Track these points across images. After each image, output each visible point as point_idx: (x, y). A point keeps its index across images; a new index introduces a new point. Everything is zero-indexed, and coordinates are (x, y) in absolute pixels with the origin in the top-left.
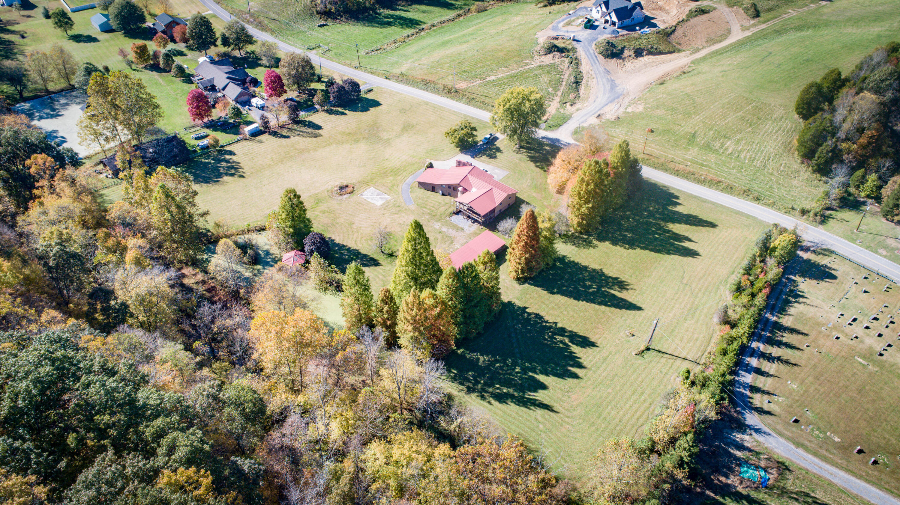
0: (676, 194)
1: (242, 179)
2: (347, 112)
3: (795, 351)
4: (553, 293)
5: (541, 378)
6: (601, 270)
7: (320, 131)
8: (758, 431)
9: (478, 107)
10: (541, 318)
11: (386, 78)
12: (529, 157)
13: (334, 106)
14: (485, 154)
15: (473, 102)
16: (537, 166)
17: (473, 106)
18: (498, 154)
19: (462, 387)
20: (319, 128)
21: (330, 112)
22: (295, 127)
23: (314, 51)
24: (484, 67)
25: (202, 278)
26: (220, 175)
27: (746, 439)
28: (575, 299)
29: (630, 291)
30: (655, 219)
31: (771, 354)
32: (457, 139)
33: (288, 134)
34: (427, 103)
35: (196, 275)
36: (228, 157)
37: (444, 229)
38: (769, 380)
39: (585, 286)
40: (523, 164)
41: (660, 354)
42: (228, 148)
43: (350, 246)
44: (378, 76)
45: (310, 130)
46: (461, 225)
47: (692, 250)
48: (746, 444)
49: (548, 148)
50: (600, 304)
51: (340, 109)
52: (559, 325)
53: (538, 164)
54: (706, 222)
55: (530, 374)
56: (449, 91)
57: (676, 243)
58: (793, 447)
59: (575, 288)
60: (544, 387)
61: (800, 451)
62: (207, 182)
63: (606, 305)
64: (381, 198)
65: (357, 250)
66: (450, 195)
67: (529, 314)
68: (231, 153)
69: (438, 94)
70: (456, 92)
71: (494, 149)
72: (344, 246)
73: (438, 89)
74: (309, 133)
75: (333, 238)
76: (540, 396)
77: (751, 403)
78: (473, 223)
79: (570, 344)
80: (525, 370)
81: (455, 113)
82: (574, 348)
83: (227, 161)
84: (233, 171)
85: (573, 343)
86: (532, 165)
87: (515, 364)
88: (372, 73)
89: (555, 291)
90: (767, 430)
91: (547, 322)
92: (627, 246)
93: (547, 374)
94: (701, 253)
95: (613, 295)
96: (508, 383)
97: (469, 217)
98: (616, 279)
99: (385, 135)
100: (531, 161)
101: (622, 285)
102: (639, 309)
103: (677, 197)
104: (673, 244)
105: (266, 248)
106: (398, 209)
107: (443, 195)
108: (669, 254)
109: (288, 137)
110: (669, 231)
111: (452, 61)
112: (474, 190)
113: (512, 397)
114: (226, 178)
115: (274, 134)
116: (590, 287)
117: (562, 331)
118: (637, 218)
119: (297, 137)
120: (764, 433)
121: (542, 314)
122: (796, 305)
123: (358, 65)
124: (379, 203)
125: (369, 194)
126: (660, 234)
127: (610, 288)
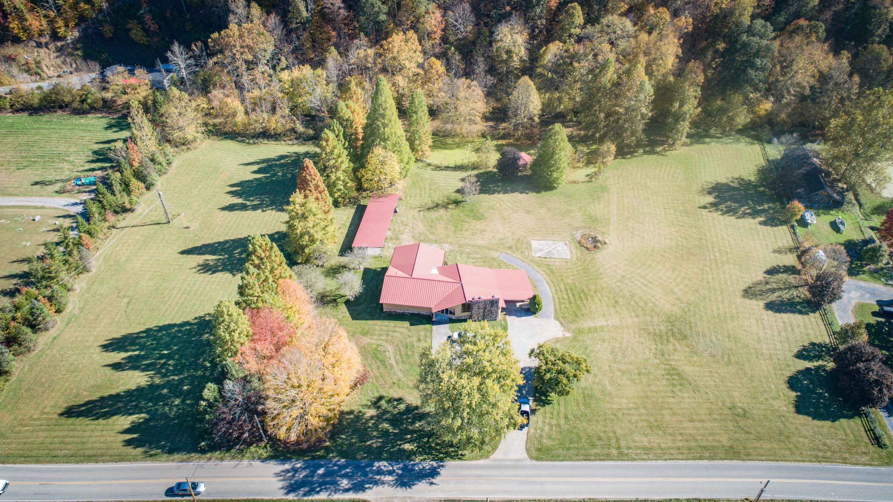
3: (7, 274)
4: (277, 233)
5: (259, 176)
8: (74, 204)
16: (400, 400)
27: (84, 197)
29: (195, 264)
41: (156, 222)
47: (113, 350)
48: (88, 194)
50: (226, 242)
52: (259, 211)
53: (402, 407)
55: (268, 175)
57: (136, 353)
58: (46, 205)
60: (255, 172)
61: (40, 205)
63: (218, 243)
76: (255, 168)
77: (73, 219)
79: (245, 202)
82: (240, 201)
85: (242, 203)
90: (66, 208)
91: (272, 209)
92: (207, 318)
93: (256, 179)
94: (98, 350)
95: (214, 254)
96: (281, 165)
98: (214, 272)
101: (206, 268)
102: (183, 253)
103: (129, 442)
104: (142, 348)
108: (148, 331)
110: (147, 368)
113: (274, 160)
116: (241, 253)
117: (255, 208)
120: (68, 205)
124: (535, 244)
125: (560, 249)
126: (162, 357)
127: (217, 260)
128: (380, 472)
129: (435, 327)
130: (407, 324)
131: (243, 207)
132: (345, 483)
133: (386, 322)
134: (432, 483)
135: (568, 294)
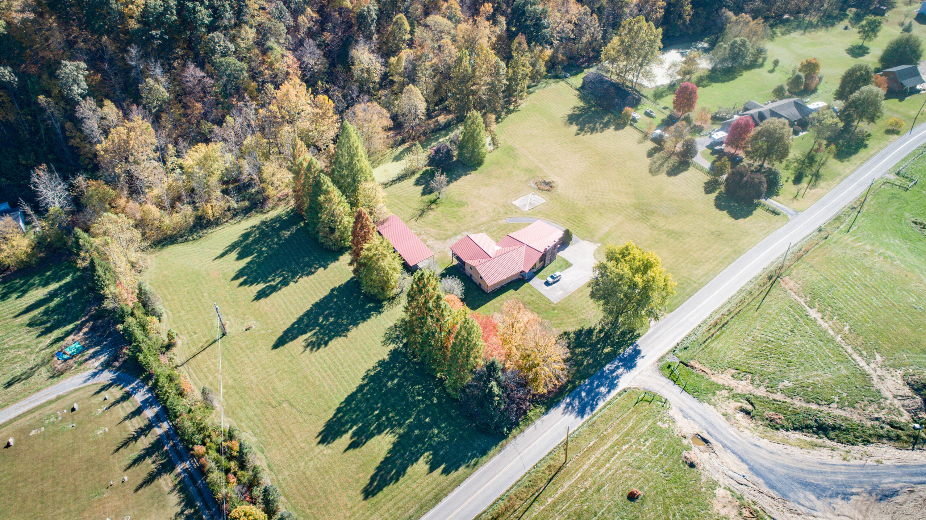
3: (130, 462)
4: (333, 290)
5: (248, 259)
6: (345, 336)
8: (94, 375)
10: (308, 275)
16: (566, 333)
19: (268, 219)
27: (96, 363)
28: (317, 303)
29: (302, 349)
30: (411, 428)
31: (146, 435)
38: (123, 414)
39: (330, 315)
41: (213, 340)
47: (334, 439)
48: (93, 360)
50: (301, 319)
52: (292, 284)
53: (572, 335)
55: (255, 255)
57: (355, 428)
58: (61, 393)
59: (331, 308)
60: (238, 259)
61: (53, 396)
63: (295, 323)
64: (525, 205)
67: (316, 269)
76: (234, 255)
77: (117, 386)
79: (268, 284)
80: (261, 253)
82: (261, 286)
85: (267, 286)
87: (270, 248)
89: (335, 293)
90: (89, 383)
91: (300, 277)
92: (372, 374)
93: (248, 263)
94: (321, 447)
95: (304, 333)
96: (256, 242)
98: (326, 344)
101: (314, 345)
102: (276, 346)
103: (446, 472)
104: (354, 422)
108: (340, 410)
110: (379, 430)
113: (241, 242)
117: (285, 283)
120: (89, 379)
121: (311, 277)
124: (516, 203)
125: (534, 199)
126: (379, 417)
127: (314, 334)
128: (613, 371)
129: (531, 283)
130: (512, 291)
131: (274, 289)
132: (603, 390)
133: (498, 298)
134: (643, 357)
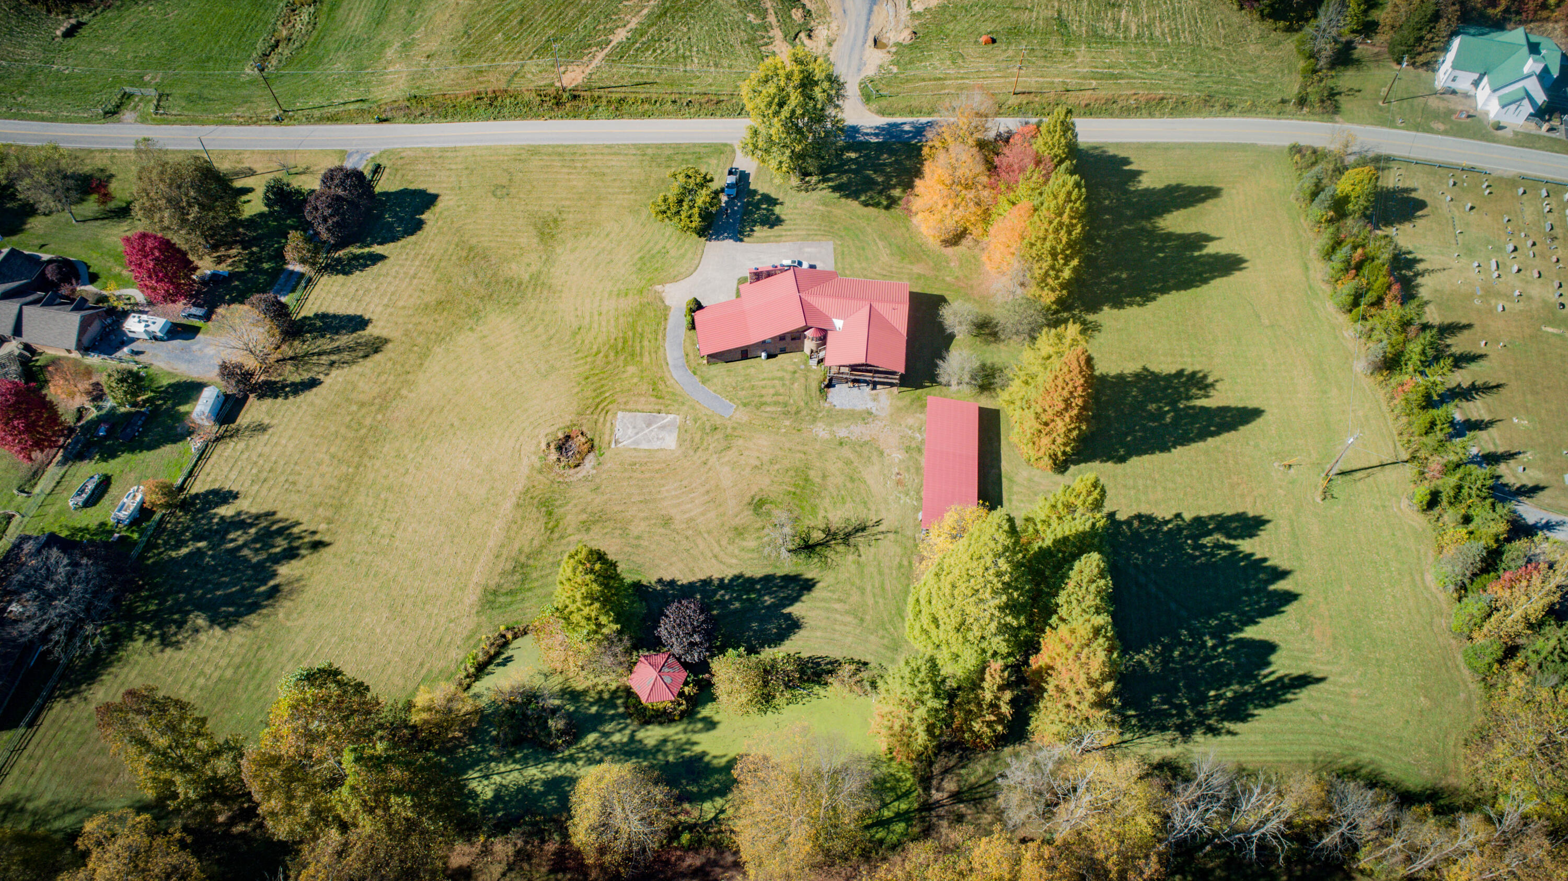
0: (1122, 154)
1: (325, 553)
2: (377, 249)
3: (1480, 362)
4: (1122, 460)
5: (1250, 633)
6: (1145, 369)
7: (371, 331)
8: (1549, 526)
9: (643, 115)
10: (1150, 519)
11: (381, 121)
12: (835, 189)
13: (337, 247)
14: (755, 222)
15: (625, 107)
16: (865, 204)
17: (631, 116)
18: (777, 210)
20: (359, 323)
21: (345, 268)
22: (299, 347)
23: (128, 115)
24: (583, 13)
25: (510, 850)
26: (263, 572)
28: (1162, 451)
29: (1218, 386)
30: (1130, 221)
31: (1459, 385)
32: (696, 218)
33: (306, 376)
34: (534, 151)
35: (486, 851)
36: (226, 511)
37: (842, 433)
38: (1493, 431)
39: (1153, 417)
40: (837, 211)
41: (1348, 477)
42: (198, 487)
43: (716, 575)
44: (351, 119)
45: (344, 339)
46: (860, 407)
47: (1227, 256)
49: (853, 155)
50: (1201, 437)
51: (356, 250)
52: (1188, 516)
53: (863, 198)
54: (1201, 190)
55: (1232, 636)
56: (559, 103)
57: (1196, 254)
59: (1144, 428)
60: (1269, 647)
62: (254, 607)
63: (1213, 434)
64: (662, 428)
65: (740, 576)
66: (783, 351)
67: (1129, 522)
68: (225, 497)
69: (537, 116)
70: (575, 97)
71: (760, 202)
72: (706, 583)
73: (528, 104)
74: (351, 349)
75: (667, 578)
76: (1281, 666)
77: (1506, 485)
78: (874, 388)
79: (1232, 542)
80: (1220, 635)
81: (613, 150)
82: (1245, 545)
83: (239, 523)
84: (281, 544)
85: (1235, 538)
86: (853, 205)
87: (1197, 634)
88: (333, 119)
89: (1122, 452)
90: (1556, 517)
91: (1167, 522)
92: (1138, 299)
94: (1245, 256)
95: (1204, 409)
97: (854, 381)
98: (1180, 373)
99: (519, 270)
100: (847, 196)
101: (1198, 382)
103: (1126, 161)
104: (1195, 260)
105: (555, 683)
106: (719, 435)
107: (770, 356)
108: (1205, 281)
109: (313, 383)
110: (1169, 236)
111: (501, 22)
112: (838, 323)
114: (285, 571)
115: (271, 390)
116: (1161, 413)
117: (1200, 525)
118: (1104, 233)
119: (334, 373)
121: (1145, 510)
122: (1419, 280)
123: (278, 112)
124: (670, 442)
125: (630, 432)
126: (1161, 249)
127: (1189, 398)
135: (642, 347)
